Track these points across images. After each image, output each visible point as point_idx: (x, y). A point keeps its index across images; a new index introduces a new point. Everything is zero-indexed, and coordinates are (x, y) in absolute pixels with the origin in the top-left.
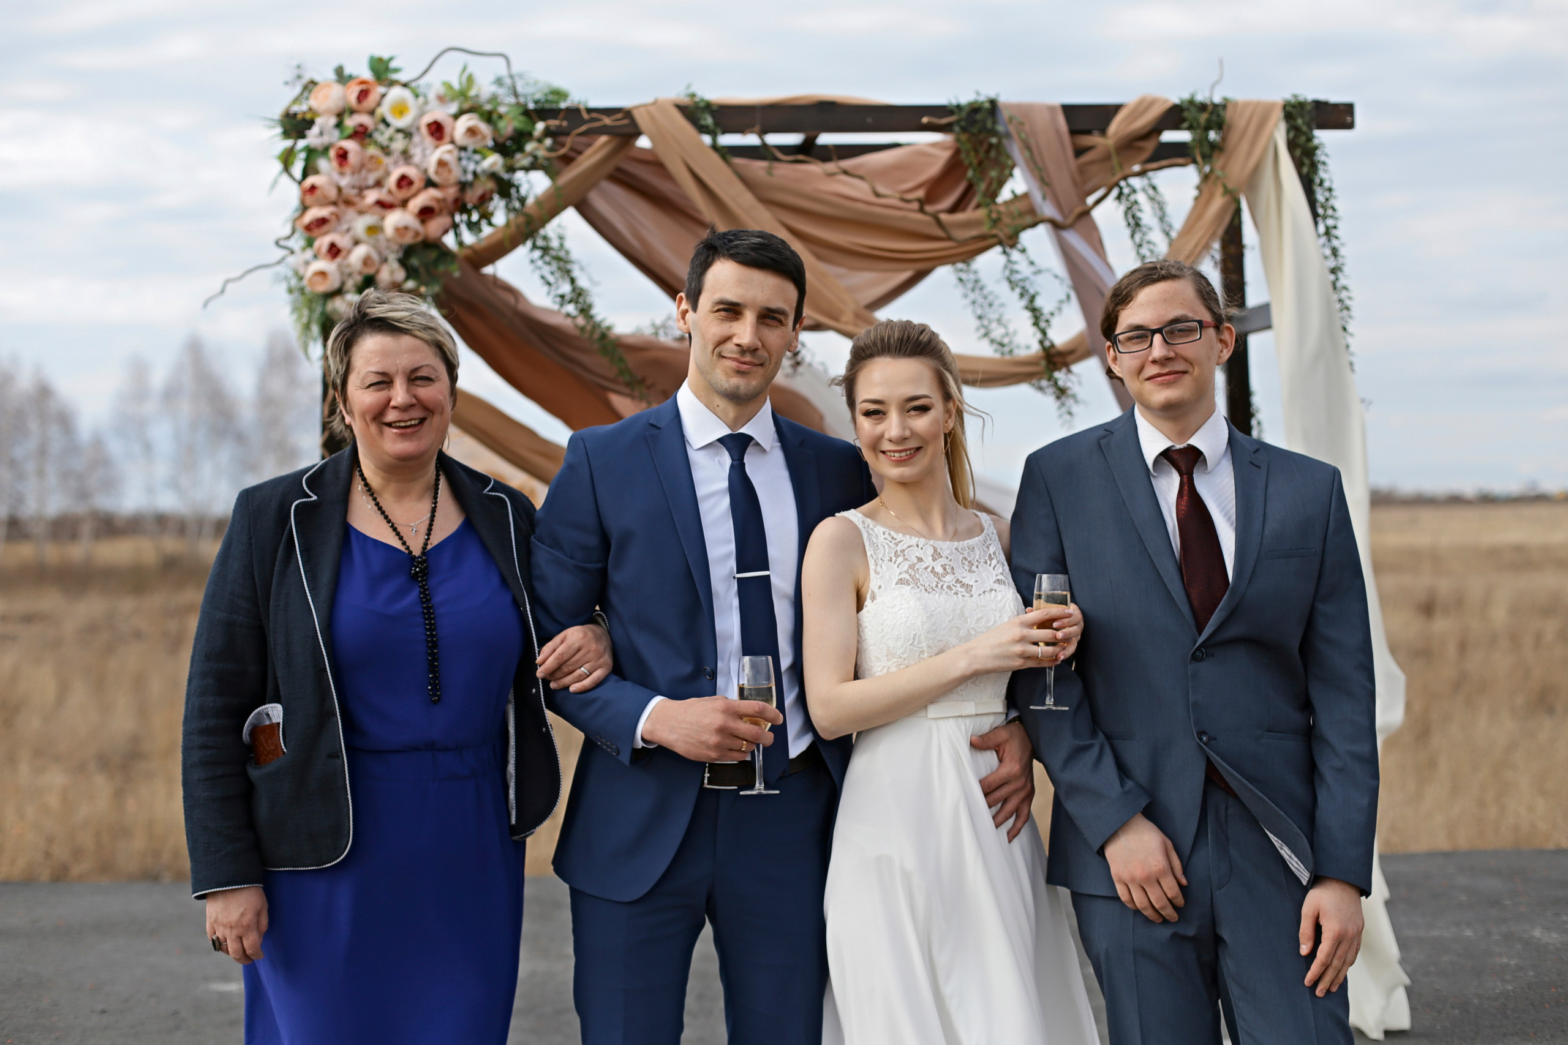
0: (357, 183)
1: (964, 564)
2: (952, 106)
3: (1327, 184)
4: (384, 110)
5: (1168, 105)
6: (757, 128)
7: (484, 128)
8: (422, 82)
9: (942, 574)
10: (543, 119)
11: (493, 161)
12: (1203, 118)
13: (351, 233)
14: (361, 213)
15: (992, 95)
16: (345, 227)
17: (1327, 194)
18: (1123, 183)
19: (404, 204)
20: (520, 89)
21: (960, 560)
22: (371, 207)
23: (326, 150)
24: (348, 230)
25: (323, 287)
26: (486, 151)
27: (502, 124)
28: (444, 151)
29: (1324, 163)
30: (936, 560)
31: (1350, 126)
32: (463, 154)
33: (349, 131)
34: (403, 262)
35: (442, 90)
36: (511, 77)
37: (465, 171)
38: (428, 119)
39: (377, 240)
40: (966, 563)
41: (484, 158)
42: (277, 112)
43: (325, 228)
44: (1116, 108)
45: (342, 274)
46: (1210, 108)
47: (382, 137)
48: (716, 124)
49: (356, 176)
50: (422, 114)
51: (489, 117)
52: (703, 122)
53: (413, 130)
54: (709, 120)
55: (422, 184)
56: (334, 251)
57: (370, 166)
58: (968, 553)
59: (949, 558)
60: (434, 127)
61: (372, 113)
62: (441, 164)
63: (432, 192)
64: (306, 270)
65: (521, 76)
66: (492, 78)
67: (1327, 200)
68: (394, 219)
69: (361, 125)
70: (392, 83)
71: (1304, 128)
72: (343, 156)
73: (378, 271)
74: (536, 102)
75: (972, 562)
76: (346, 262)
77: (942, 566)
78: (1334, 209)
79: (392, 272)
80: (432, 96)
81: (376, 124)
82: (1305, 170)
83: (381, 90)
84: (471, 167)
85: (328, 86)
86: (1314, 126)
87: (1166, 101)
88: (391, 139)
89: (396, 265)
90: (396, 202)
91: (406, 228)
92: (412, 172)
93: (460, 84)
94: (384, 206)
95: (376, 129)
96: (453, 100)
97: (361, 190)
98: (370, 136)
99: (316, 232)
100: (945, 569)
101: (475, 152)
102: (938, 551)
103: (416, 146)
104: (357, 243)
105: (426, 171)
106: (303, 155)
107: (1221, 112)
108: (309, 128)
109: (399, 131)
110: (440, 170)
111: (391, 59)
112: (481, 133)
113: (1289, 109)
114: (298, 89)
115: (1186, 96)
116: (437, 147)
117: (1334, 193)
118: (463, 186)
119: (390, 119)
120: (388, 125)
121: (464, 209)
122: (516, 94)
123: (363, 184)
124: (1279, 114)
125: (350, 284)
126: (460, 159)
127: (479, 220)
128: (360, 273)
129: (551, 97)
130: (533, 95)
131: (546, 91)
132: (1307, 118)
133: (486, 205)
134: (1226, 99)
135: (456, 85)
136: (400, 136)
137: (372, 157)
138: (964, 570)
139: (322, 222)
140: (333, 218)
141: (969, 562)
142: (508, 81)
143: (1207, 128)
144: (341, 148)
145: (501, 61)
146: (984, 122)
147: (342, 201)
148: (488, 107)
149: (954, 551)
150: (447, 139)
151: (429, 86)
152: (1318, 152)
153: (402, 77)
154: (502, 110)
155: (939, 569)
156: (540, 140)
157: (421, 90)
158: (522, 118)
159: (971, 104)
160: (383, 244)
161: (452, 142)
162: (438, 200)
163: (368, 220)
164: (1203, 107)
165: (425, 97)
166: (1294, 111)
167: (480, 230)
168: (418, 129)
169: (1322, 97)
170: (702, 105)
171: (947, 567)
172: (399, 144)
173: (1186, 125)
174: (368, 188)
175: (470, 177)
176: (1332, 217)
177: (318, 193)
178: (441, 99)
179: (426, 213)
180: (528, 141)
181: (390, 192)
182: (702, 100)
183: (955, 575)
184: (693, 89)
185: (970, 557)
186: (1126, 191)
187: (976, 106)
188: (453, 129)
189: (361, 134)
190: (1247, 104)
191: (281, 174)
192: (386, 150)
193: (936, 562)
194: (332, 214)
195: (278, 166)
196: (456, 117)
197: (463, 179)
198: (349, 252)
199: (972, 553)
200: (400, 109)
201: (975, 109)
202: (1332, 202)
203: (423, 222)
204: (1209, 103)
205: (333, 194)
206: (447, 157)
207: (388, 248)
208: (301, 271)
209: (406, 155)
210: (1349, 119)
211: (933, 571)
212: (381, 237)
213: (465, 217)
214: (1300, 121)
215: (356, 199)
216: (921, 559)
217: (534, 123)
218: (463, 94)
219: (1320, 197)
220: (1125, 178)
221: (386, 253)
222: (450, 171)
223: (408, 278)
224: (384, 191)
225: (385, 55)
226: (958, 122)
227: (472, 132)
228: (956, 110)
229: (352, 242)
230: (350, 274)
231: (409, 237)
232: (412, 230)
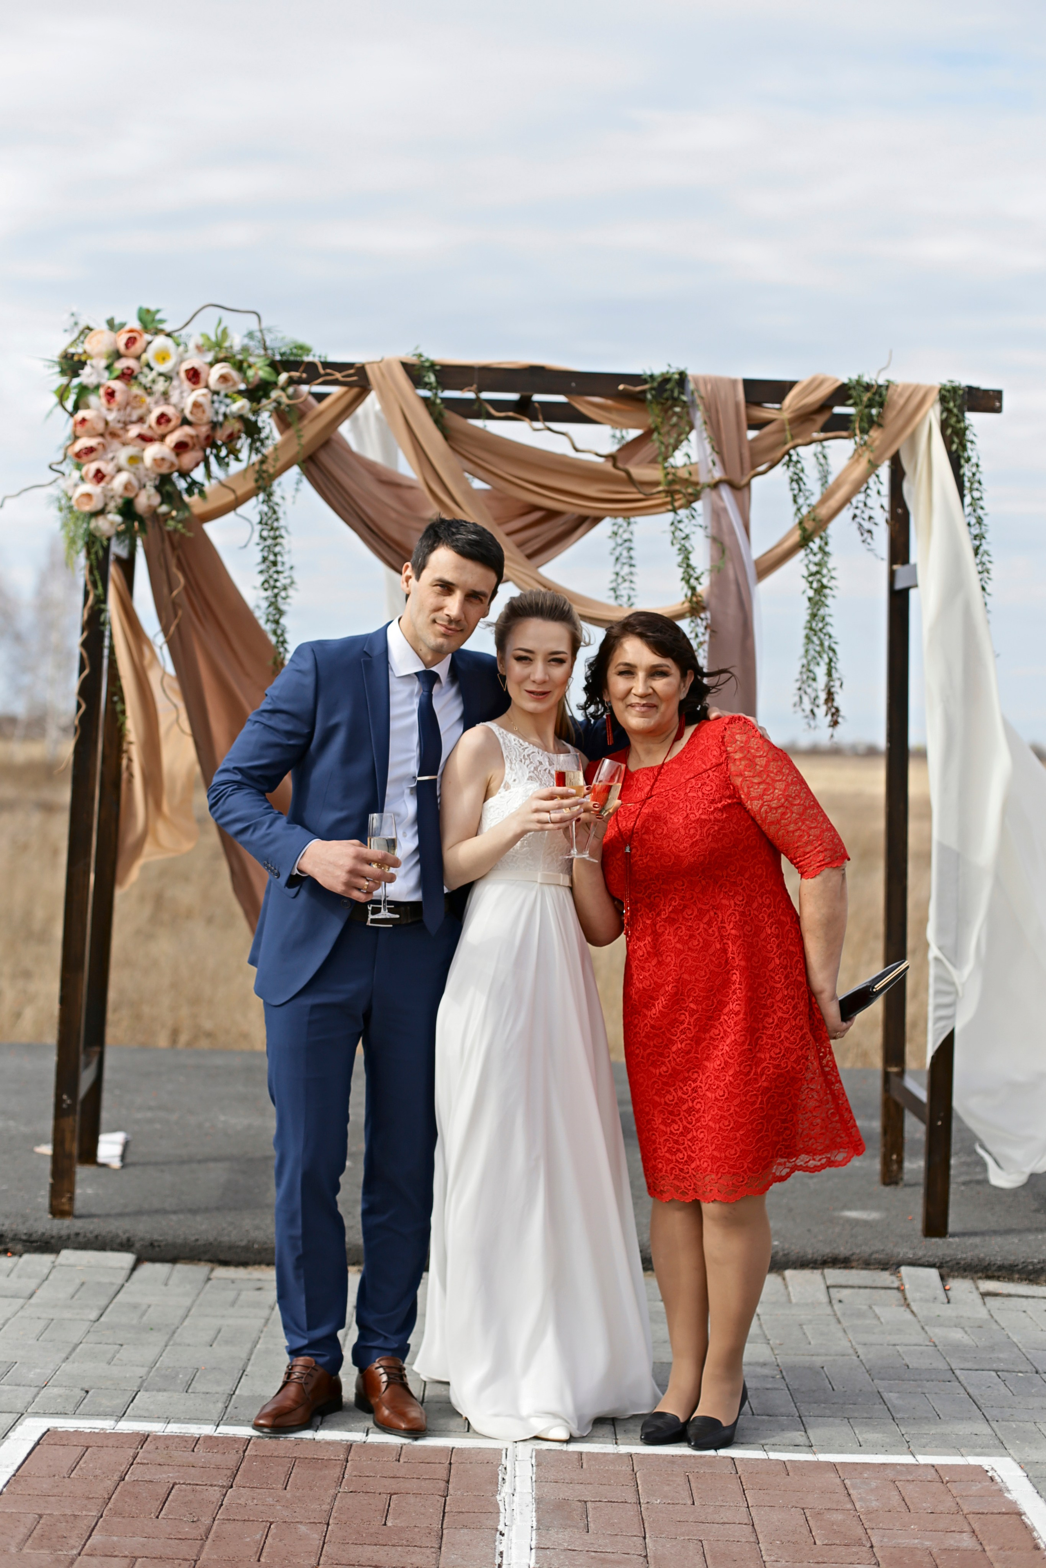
0: (123, 419)
2: (645, 374)
3: (974, 460)
4: (147, 357)
5: (838, 384)
6: (475, 386)
7: (235, 374)
8: (183, 332)
10: (288, 371)
11: (241, 405)
12: (866, 397)
13: (115, 461)
14: (124, 444)
15: (682, 368)
16: (110, 455)
17: (974, 469)
18: (792, 452)
19: (162, 438)
20: (268, 343)
22: (133, 439)
23: (97, 387)
24: (113, 459)
25: (87, 508)
26: (235, 396)
27: (250, 373)
28: (199, 394)
29: (972, 442)
31: (998, 410)
32: (216, 397)
33: (117, 373)
34: (158, 489)
35: (200, 341)
36: (261, 331)
37: (217, 413)
38: (186, 366)
39: (137, 469)
41: (234, 401)
42: (56, 354)
43: (93, 455)
44: (792, 384)
45: (105, 496)
46: (874, 390)
47: (147, 378)
48: (438, 382)
49: (122, 412)
50: (181, 361)
51: (240, 367)
52: (426, 380)
53: (174, 375)
54: (431, 378)
55: (179, 421)
56: (99, 476)
57: (134, 404)
60: (191, 373)
61: (138, 358)
62: (196, 405)
63: (187, 430)
64: (74, 492)
65: (270, 330)
66: (245, 332)
67: (974, 474)
68: (152, 452)
69: (128, 368)
70: (158, 332)
71: (955, 411)
72: (111, 394)
73: (137, 496)
74: (282, 355)
76: (109, 487)
78: (980, 483)
79: (149, 497)
80: (191, 346)
81: (141, 368)
82: (954, 447)
83: (147, 337)
84: (222, 409)
85: (101, 332)
86: (966, 409)
87: (837, 381)
88: (154, 381)
89: (152, 491)
90: (156, 437)
91: (163, 459)
92: (170, 411)
93: (217, 336)
94: (145, 439)
95: (141, 373)
96: (209, 350)
97: (126, 424)
98: (136, 378)
99: (85, 459)
101: (226, 396)
103: (174, 388)
104: (119, 470)
105: (182, 410)
106: (76, 390)
107: (884, 392)
108: (82, 369)
109: (160, 374)
110: (195, 411)
111: (158, 311)
112: (233, 379)
113: (943, 392)
114: (76, 334)
115: (855, 377)
116: (193, 390)
117: (980, 469)
118: (215, 425)
119: (153, 364)
120: (151, 369)
121: (214, 445)
122: (265, 348)
123: (128, 419)
124: (934, 396)
125: (112, 505)
126: (213, 402)
127: (227, 456)
128: (121, 497)
129: (295, 351)
130: (279, 348)
131: (292, 346)
132: (958, 402)
133: (234, 443)
134: (888, 381)
135: (213, 338)
136: (162, 379)
137: (136, 397)
139: (90, 450)
140: (100, 447)
142: (258, 334)
143: (870, 406)
144: (109, 388)
145: (254, 317)
146: (672, 391)
147: (109, 433)
148: (239, 357)
150: (202, 384)
151: (189, 336)
152: (968, 432)
153: (168, 327)
154: (252, 360)
156: (283, 389)
157: (181, 340)
158: (268, 369)
159: (663, 375)
160: (142, 472)
161: (207, 387)
162: (192, 437)
163: (131, 450)
164: (868, 387)
165: (186, 345)
166: (947, 394)
167: (227, 464)
168: (178, 373)
169: (975, 383)
170: (427, 364)
172: (160, 386)
173: (851, 402)
174: (132, 423)
175: (221, 418)
176: (977, 490)
177: (88, 425)
178: (199, 348)
179: (181, 447)
180: (273, 389)
181: (150, 427)
182: (427, 360)
184: (420, 351)
186: (794, 458)
187: (668, 376)
188: (208, 375)
189: (128, 376)
190: (906, 387)
191: (56, 405)
192: (149, 391)
194: (99, 444)
195: (55, 399)
196: (211, 365)
197: (215, 419)
198: (113, 478)
200: (163, 356)
201: (666, 380)
202: (977, 477)
203: (178, 455)
204: (873, 382)
205: (100, 427)
206: (201, 400)
207: (147, 476)
208: (70, 494)
209: (165, 395)
210: (998, 404)
212: (141, 466)
213: (214, 451)
214: (951, 404)
215: (121, 432)
217: (278, 374)
218: (218, 345)
219: (967, 470)
220: (794, 447)
221: (145, 480)
222: (204, 412)
223: (162, 503)
224: (146, 426)
225: (153, 308)
226: (652, 389)
227: (224, 378)
228: (649, 379)
229: (115, 469)
230: (112, 497)
231: (165, 467)
232: (168, 461)
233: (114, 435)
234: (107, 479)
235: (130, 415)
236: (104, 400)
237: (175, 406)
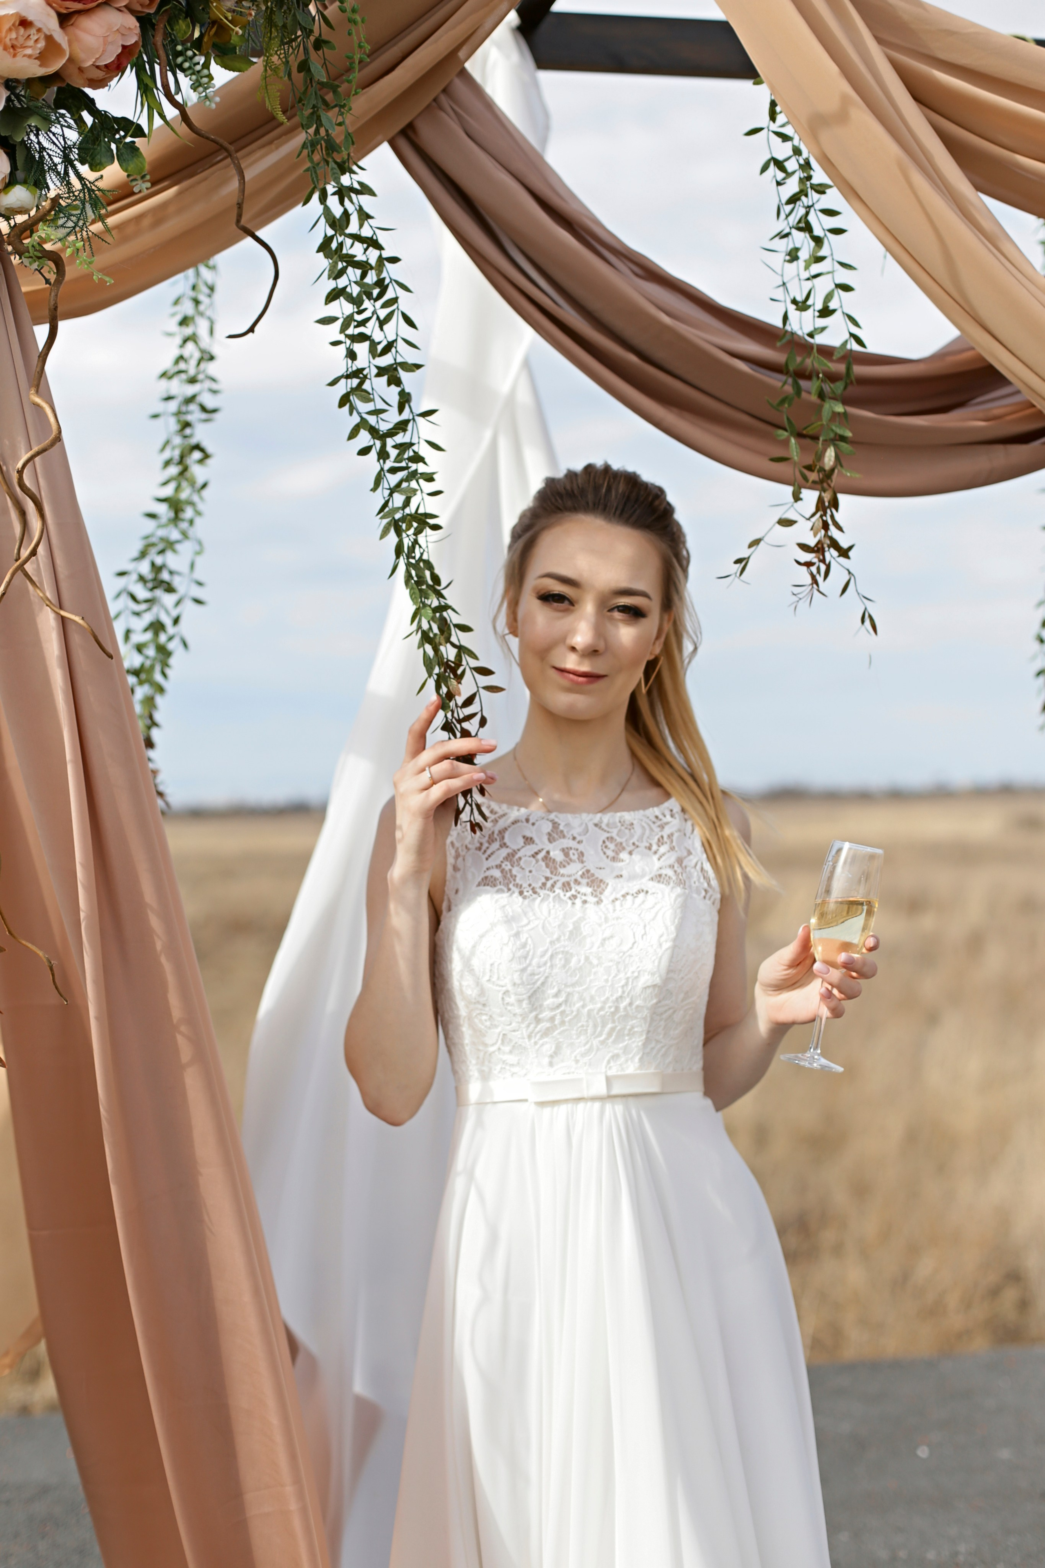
1: (606, 847)
9: (561, 863)
21: (601, 843)
30: (555, 841)
40: (612, 846)
58: (620, 831)
59: (579, 838)
75: (624, 844)
77: (563, 850)
100: (566, 855)
102: (561, 828)
138: (604, 857)
141: (616, 845)
149: (592, 827)
155: (557, 854)
171: (571, 852)
183: (585, 864)
185: (620, 837)
193: (554, 844)
199: (627, 831)
211: (547, 858)
216: (531, 839)
231: (29, 51)
232: (39, 30)
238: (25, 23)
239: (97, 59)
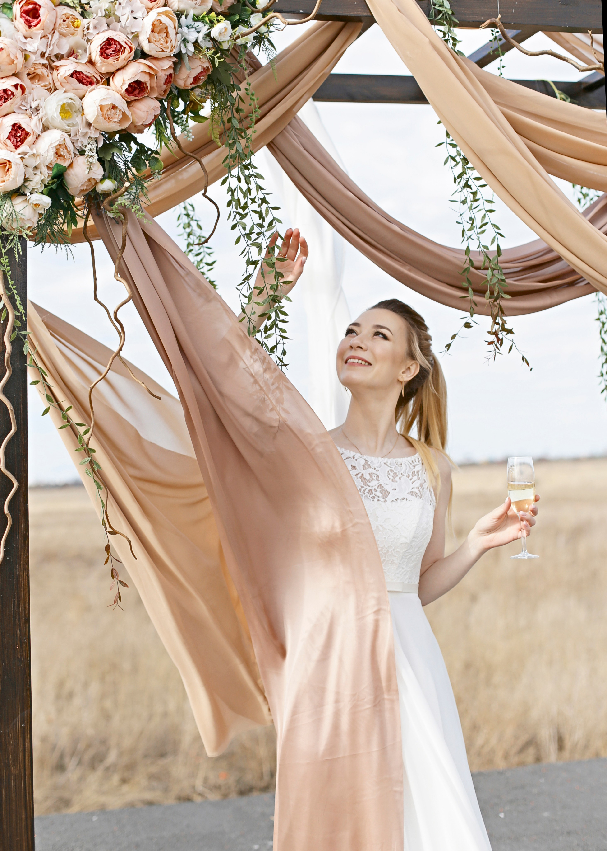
0: (48, 51)
1: (389, 474)
9: (368, 480)
11: (222, 28)
13: (41, 114)
14: (53, 88)
16: (33, 104)
19: (109, 78)
22: (65, 81)
24: (37, 109)
25: (2, 184)
32: (181, 19)
34: (101, 155)
37: (184, 41)
39: (74, 124)
40: (392, 474)
43: (8, 103)
45: (27, 166)
48: (452, 11)
49: (48, 41)
56: (18, 135)
57: (63, 30)
59: (377, 469)
62: (155, 31)
63: (143, 65)
72: (32, 13)
73: (71, 165)
76: (33, 152)
77: (369, 474)
79: (87, 168)
84: (193, 36)
89: (92, 158)
90: (99, 76)
100: (371, 476)
101: (196, 18)
102: (369, 463)
103: (122, 7)
104: (48, 126)
105: (137, 37)
110: (154, 38)
116: (149, 9)
118: (179, 60)
123: (55, 52)
125: (35, 181)
126: (179, 26)
128: (49, 166)
137: (67, 18)
138: (388, 479)
140: (18, 92)
141: (394, 474)
147: (29, 72)
149: (383, 464)
160: (80, 129)
161: (168, 5)
162: (149, 76)
163: (63, 97)
174: (61, 57)
179: (135, 91)
181: (90, 61)
192: (84, 11)
193: (365, 470)
197: (182, 50)
198: (38, 137)
203: (130, 102)
206: (162, 22)
207: (86, 134)
209: (110, 16)
211: (362, 477)
212: (78, 120)
215: (46, 72)
221: (83, 142)
222: (166, 40)
223: (104, 177)
224: (83, 61)
229: (41, 127)
230: (36, 168)
231: (116, 120)
232: (120, 110)
233: (33, 77)
234: (30, 139)
235: (58, 46)
236: (20, 23)
237: (124, 29)
238: (114, 107)
239: (144, 122)
